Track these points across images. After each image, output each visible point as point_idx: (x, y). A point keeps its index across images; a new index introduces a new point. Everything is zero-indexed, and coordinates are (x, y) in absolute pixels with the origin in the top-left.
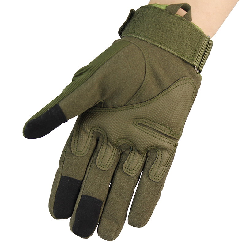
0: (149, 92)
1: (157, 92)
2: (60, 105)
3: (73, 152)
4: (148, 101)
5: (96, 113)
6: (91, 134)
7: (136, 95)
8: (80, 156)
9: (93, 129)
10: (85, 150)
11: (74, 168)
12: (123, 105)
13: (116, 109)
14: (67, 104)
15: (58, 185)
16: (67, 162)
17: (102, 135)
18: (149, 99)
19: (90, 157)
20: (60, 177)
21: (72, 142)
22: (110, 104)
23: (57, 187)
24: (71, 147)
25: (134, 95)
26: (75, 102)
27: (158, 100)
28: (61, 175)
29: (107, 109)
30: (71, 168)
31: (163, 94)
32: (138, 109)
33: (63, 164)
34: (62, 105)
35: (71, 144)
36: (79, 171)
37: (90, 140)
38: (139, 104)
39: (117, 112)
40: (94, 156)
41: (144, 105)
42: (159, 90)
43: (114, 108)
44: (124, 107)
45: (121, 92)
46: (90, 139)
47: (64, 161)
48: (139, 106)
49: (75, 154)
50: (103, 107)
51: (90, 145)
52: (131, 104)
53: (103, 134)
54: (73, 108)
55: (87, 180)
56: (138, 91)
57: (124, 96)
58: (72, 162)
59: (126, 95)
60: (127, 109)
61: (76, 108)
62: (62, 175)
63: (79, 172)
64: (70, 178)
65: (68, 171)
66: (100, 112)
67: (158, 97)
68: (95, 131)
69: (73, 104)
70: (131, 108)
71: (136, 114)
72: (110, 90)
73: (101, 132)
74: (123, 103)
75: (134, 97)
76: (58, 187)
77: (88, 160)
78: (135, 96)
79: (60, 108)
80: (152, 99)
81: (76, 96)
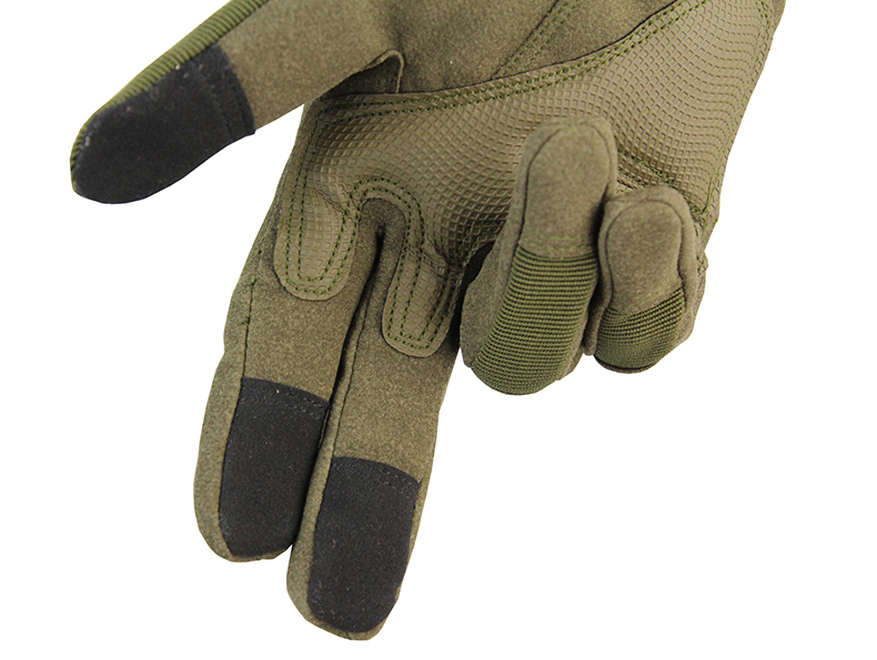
0: (595, 18)
1: (626, 21)
2: (225, 50)
3: (283, 283)
4: (590, 57)
5: (374, 120)
6: (353, 212)
7: (541, 28)
8: (314, 297)
9: (362, 188)
10: (333, 271)
11: (296, 347)
12: (484, 77)
13: (456, 98)
14: (258, 45)
15: (230, 417)
16: (261, 322)
17: (401, 213)
18: (593, 47)
19: (353, 306)
20: (237, 384)
21: (278, 244)
22: (431, 72)
23: (229, 423)
24: (276, 262)
25: (532, 33)
26: (291, 36)
27: (631, 55)
28: (240, 376)
29: (416, 96)
30: (283, 347)
31: (651, 29)
32: (549, 93)
33: (247, 331)
34: (233, 46)
35: (276, 252)
36: (314, 358)
37: (350, 232)
38: (553, 70)
39: (459, 109)
40: (368, 304)
41: (571, 73)
42: (634, 14)
43: (447, 92)
44: (491, 84)
45: (484, 14)
46: (350, 228)
47: (249, 322)
48: (552, 80)
49: (293, 290)
50: (400, 92)
51: (352, 252)
52: (519, 69)
53: (403, 207)
54: (281, 66)
55: (351, 397)
56: (550, 12)
57: (496, 31)
58: (286, 323)
59: (500, 29)
60: (502, 96)
61: (294, 64)
62: (248, 375)
63: (315, 362)
64: (279, 386)
65: (268, 360)
66: (388, 112)
67: (629, 43)
68: (370, 195)
69: (283, 43)
70: (517, 87)
71: (540, 111)
72: (437, 6)
73: (395, 201)
74: (486, 68)
75: (531, 41)
76: (232, 423)
77: (349, 319)
78: (536, 34)
79: (224, 60)
80: (607, 50)
81: (296, 11)
